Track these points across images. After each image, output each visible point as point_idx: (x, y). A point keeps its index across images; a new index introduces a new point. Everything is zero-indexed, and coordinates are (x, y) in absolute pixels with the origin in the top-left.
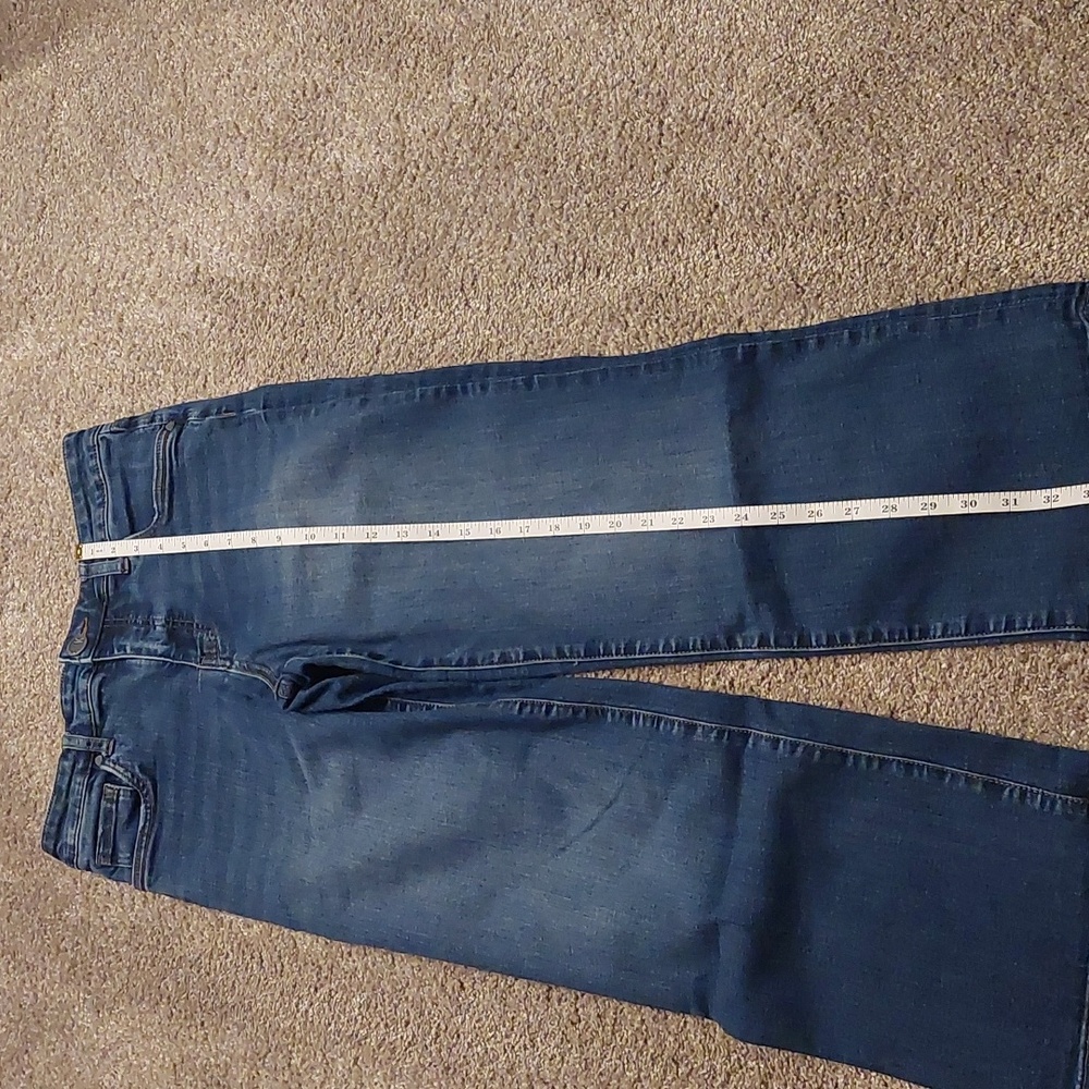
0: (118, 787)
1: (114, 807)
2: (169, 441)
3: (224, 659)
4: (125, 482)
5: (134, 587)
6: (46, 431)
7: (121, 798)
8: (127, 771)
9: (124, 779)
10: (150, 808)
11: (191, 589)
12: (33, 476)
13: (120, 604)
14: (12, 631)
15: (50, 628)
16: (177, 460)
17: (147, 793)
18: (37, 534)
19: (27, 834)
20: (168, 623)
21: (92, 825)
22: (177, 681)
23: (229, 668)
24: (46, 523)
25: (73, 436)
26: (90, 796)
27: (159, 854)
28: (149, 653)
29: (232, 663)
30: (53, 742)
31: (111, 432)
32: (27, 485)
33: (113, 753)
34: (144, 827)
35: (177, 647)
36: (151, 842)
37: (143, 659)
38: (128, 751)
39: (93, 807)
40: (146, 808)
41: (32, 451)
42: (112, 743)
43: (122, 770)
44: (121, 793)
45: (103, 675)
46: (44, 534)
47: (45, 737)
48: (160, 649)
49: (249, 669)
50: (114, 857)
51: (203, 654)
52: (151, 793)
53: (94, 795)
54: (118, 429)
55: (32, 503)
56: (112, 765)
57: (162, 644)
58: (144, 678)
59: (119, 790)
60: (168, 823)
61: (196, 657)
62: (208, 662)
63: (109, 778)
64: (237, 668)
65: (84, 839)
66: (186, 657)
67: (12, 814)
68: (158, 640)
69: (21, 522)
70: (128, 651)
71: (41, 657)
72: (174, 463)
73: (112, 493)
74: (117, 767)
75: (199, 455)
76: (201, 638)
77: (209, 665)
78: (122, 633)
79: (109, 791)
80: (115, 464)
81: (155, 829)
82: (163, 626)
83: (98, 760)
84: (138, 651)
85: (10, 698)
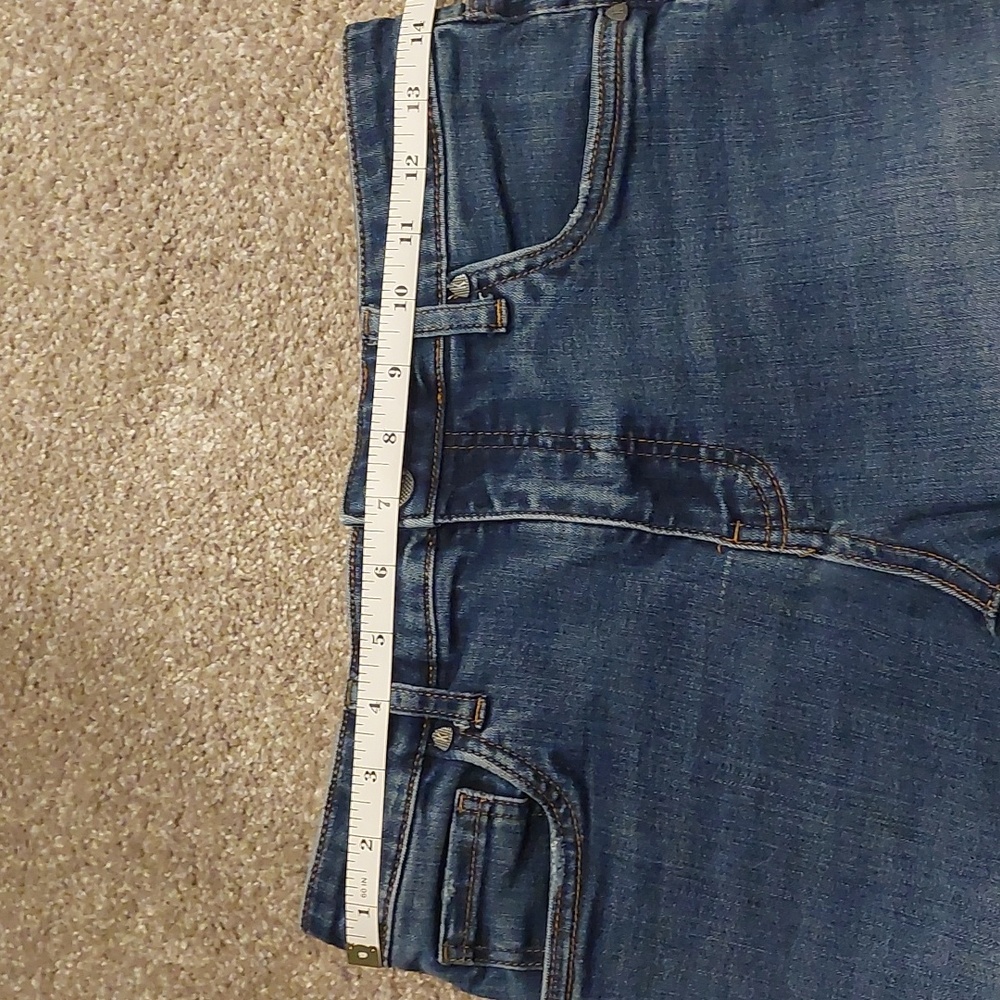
0: (491, 798)
1: (483, 841)
2: (627, 40)
3: (802, 531)
4: (491, 135)
5: (523, 363)
6: (267, 29)
7: (498, 822)
8: (522, 764)
9: (516, 783)
10: (574, 846)
11: (683, 370)
12: (236, 122)
13: (482, 399)
14: (181, 447)
15: (280, 444)
16: (647, 84)
17: (567, 814)
18: (248, 244)
19: (223, 868)
20: (624, 445)
21: (429, 878)
22: (660, 574)
23: (818, 551)
24: (268, 223)
25: (367, 29)
26: (424, 817)
27: (605, 951)
28: (590, 509)
29: (828, 541)
30: (290, 679)
31: (464, 22)
32: (220, 142)
33: (485, 724)
34: (563, 890)
35: (655, 499)
36: (584, 923)
37: (569, 524)
38: (527, 724)
39: (434, 842)
40: (565, 845)
41: (233, 72)
42: (481, 703)
43: (511, 764)
44: (499, 809)
45: (458, 552)
46: (265, 247)
47: (270, 669)
48: (619, 502)
49: (883, 557)
50: (479, 945)
51: (735, 517)
52: (577, 813)
53: (435, 813)
54: (482, 15)
55: (233, 178)
56: (484, 750)
57: (621, 492)
58: (570, 563)
59: (494, 804)
60: (623, 881)
61: (715, 523)
62: (756, 535)
63: (471, 777)
64: (843, 551)
65: (408, 909)
66: (686, 521)
67: (186, 823)
68: (610, 483)
69: (205, 221)
70: (534, 505)
71: (258, 502)
72: (642, 90)
73: (458, 157)
74: (499, 756)
75: (705, 73)
76: (728, 483)
77: (760, 543)
78: (503, 464)
79: (469, 805)
80: (470, 94)
81: (590, 894)
82: (614, 451)
83: (442, 737)
84: (561, 506)
85: (180, 586)
